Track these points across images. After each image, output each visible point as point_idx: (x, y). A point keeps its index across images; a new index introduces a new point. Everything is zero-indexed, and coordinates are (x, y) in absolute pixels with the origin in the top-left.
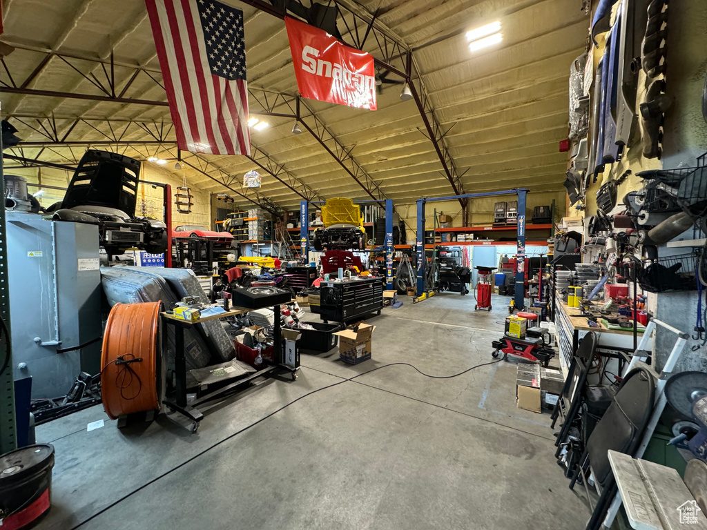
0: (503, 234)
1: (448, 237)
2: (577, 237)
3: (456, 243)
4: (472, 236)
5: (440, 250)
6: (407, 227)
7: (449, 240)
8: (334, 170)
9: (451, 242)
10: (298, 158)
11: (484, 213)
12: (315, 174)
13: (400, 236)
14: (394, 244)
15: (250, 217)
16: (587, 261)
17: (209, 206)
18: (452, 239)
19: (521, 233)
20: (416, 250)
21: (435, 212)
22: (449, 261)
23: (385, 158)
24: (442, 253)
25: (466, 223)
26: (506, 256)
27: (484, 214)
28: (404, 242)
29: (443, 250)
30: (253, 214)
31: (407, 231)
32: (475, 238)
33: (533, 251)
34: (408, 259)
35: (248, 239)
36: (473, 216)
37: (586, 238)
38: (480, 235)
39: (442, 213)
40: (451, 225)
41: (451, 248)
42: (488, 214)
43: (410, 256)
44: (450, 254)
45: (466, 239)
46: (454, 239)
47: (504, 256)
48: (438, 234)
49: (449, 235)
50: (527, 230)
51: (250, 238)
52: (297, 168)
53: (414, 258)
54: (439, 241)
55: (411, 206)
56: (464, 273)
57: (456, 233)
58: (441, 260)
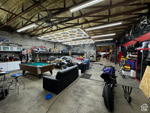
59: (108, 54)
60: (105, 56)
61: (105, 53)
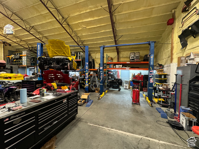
0: (133, 65)
1: (112, 66)
4: (121, 66)
6: (95, 62)
7: (112, 67)
8: (61, 32)
10: (41, 23)
12: (52, 34)
13: (93, 66)
14: (89, 68)
15: (23, 55)
17: (3, 48)
18: (113, 67)
20: (100, 71)
21: (107, 56)
22: (112, 76)
23: (85, 27)
24: (109, 73)
25: (118, 61)
26: (134, 74)
27: (125, 57)
28: (94, 68)
29: (110, 71)
30: (24, 53)
31: (95, 64)
32: (123, 67)
34: (95, 75)
35: (22, 65)
36: (121, 58)
38: (125, 65)
39: (109, 57)
40: (112, 61)
41: (112, 70)
42: (127, 57)
43: (96, 74)
44: (112, 73)
45: (119, 67)
46: (114, 67)
47: (133, 74)
48: (108, 64)
49: (112, 65)
51: (23, 64)
52: (42, 30)
53: (99, 75)
54: (109, 67)
55: (97, 54)
56: (120, 82)
57: (115, 64)
58: (109, 75)
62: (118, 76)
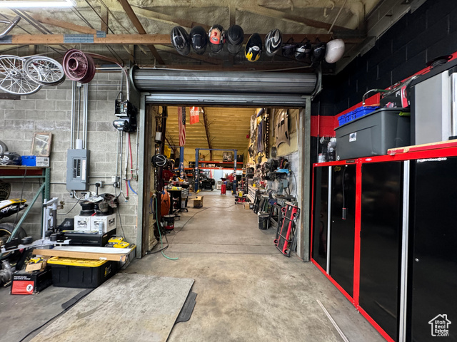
0: (227, 165)
1: (204, 165)
2: (253, 169)
3: (208, 168)
4: (214, 165)
5: (200, 171)
9: (206, 168)
11: (219, 156)
16: (255, 176)
19: (235, 166)
20: (195, 171)
22: (204, 176)
25: (211, 160)
26: (228, 174)
29: (202, 171)
32: (216, 166)
33: (239, 172)
36: (214, 156)
37: (255, 169)
38: (218, 165)
40: (205, 159)
41: (204, 170)
42: (220, 156)
44: (204, 173)
45: (212, 166)
46: (207, 166)
47: (226, 174)
48: (199, 163)
50: (237, 164)
54: (201, 167)
56: (212, 181)
57: (207, 164)
58: (201, 175)
59: (239, 177)
60: (230, 185)
61: (229, 172)
62: (211, 175)
